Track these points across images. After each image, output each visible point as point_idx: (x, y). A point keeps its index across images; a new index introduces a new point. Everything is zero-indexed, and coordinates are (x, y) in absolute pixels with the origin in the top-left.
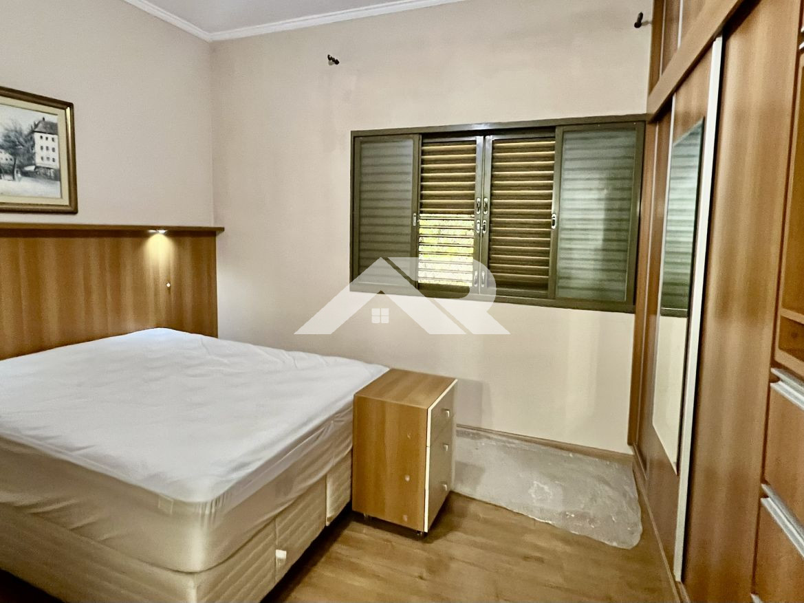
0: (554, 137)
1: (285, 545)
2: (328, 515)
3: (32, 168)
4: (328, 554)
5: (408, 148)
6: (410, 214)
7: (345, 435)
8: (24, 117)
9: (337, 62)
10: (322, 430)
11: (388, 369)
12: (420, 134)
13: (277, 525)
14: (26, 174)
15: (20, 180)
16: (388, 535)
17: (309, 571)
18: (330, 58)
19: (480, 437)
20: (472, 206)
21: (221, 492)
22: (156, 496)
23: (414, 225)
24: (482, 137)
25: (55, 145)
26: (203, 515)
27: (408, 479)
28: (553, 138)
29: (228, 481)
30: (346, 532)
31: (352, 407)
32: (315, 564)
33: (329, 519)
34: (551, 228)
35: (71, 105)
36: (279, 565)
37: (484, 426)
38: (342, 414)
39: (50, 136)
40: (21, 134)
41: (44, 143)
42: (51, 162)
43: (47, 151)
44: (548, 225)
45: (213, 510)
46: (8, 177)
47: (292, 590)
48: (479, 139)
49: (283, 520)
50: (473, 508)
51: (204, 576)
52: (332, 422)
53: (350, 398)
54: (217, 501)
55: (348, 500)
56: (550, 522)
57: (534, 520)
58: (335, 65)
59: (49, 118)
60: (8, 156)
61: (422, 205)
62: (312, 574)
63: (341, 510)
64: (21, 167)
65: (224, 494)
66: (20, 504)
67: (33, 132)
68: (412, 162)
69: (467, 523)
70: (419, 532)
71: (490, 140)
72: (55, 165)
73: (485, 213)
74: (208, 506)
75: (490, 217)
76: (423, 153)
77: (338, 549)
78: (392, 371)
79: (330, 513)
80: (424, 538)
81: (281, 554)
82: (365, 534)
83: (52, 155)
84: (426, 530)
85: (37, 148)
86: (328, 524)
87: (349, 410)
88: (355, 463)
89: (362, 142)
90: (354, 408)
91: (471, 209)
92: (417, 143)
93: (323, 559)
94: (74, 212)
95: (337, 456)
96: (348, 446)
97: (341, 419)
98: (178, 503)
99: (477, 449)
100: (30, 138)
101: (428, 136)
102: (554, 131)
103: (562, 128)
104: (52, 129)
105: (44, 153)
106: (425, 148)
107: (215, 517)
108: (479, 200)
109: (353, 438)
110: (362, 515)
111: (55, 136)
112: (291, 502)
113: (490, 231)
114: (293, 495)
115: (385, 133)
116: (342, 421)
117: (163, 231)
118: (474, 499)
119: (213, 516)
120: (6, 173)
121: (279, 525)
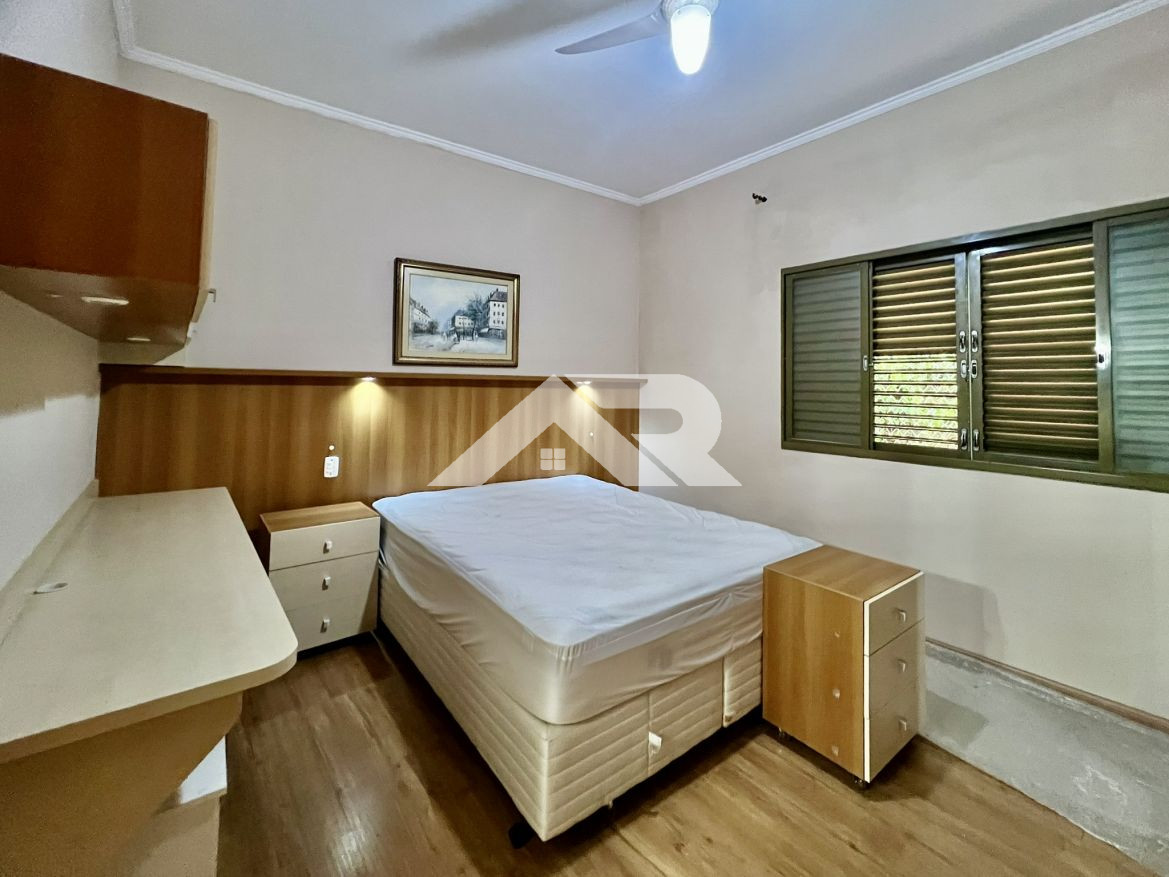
0: (1091, 238)
1: (661, 732)
2: (727, 713)
3: (486, 330)
4: (723, 765)
5: (856, 280)
6: (859, 357)
7: (750, 616)
8: (483, 289)
9: (764, 200)
10: (715, 601)
11: (821, 545)
12: (869, 261)
13: (651, 702)
14: (481, 335)
15: (477, 339)
16: (810, 768)
17: (696, 776)
18: (755, 197)
19: (980, 670)
20: (952, 342)
21: (582, 640)
22: (521, 628)
23: (865, 369)
24: (964, 254)
25: (504, 310)
26: (559, 660)
27: (838, 695)
28: (1089, 240)
29: (591, 631)
30: (753, 745)
31: (762, 582)
32: (705, 771)
33: (729, 719)
34: (1095, 367)
35: (518, 277)
36: (652, 753)
37: (990, 654)
38: (748, 588)
39: (501, 304)
40: (480, 303)
41: (496, 309)
42: (500, 324)
43: (499, 316)
44: (1092, 363)
45: (570, 658)
46: (469, 338)
47: (671, 793)
48: (960, 257)
49: (661, 697)
50: (956, 772)
51: (558, 731)
52: (730, 595)
53: (760, 571)
54: (576, 647)
55: (757, 703)
56: (1117, 846)
57: (1083, 832)
58: (762, 203)
59: (502, 289)
60: (470, 321)
61: (876, 346)
62: (698, 782)
63: (746, 712)
64: (478, 330)
65: (583, 643)
66: (434, 612)
67: (489, 301)
68: (859, 295)
69: (940, 791)
70: (857, 779)
71: (976, 256)
72: (503, 327)
73: (975, 350)
74: (565, 653)
75: (983, 356)
76: (876, 283)
77: (737, 761)
78: (825, 548)
79: (730, 712)
80: (866, 789)
81: (655, 739)
82: (780, 756)
83: (504, 319)
84: (867, 779)
85: (491, 313)
86: (725, 724)
87: (756, 585)
88: (766, 654)
89: (794, 280)
90: (764, 585)
91: (952, 346)
92: (866, 274)
93: (717, 769)
94: (515, 366)
95: (737, 639)
96: (755, 631)
97: (745, 594)
98: (539, 641)
99: (976, 687)
100: (486, 306)
101: (882, 262)
102: (1091, 230)
103: (1104, 224)
104: (503, 297)
105: (496, 317)
106: (878, 277)
107: (572, 665)
108: (962, 334)
109: (763, 621)
110: (776, 729)
111: (505, 304)
112: (671, 679)
113: (985, 375)
114: (674, 671)
115: (820, 266)
116: (745, 597)
117: (589, 383)
118: (959, 760)
119: (569, 664)
120: (468, 335)
121: (654, 703)
